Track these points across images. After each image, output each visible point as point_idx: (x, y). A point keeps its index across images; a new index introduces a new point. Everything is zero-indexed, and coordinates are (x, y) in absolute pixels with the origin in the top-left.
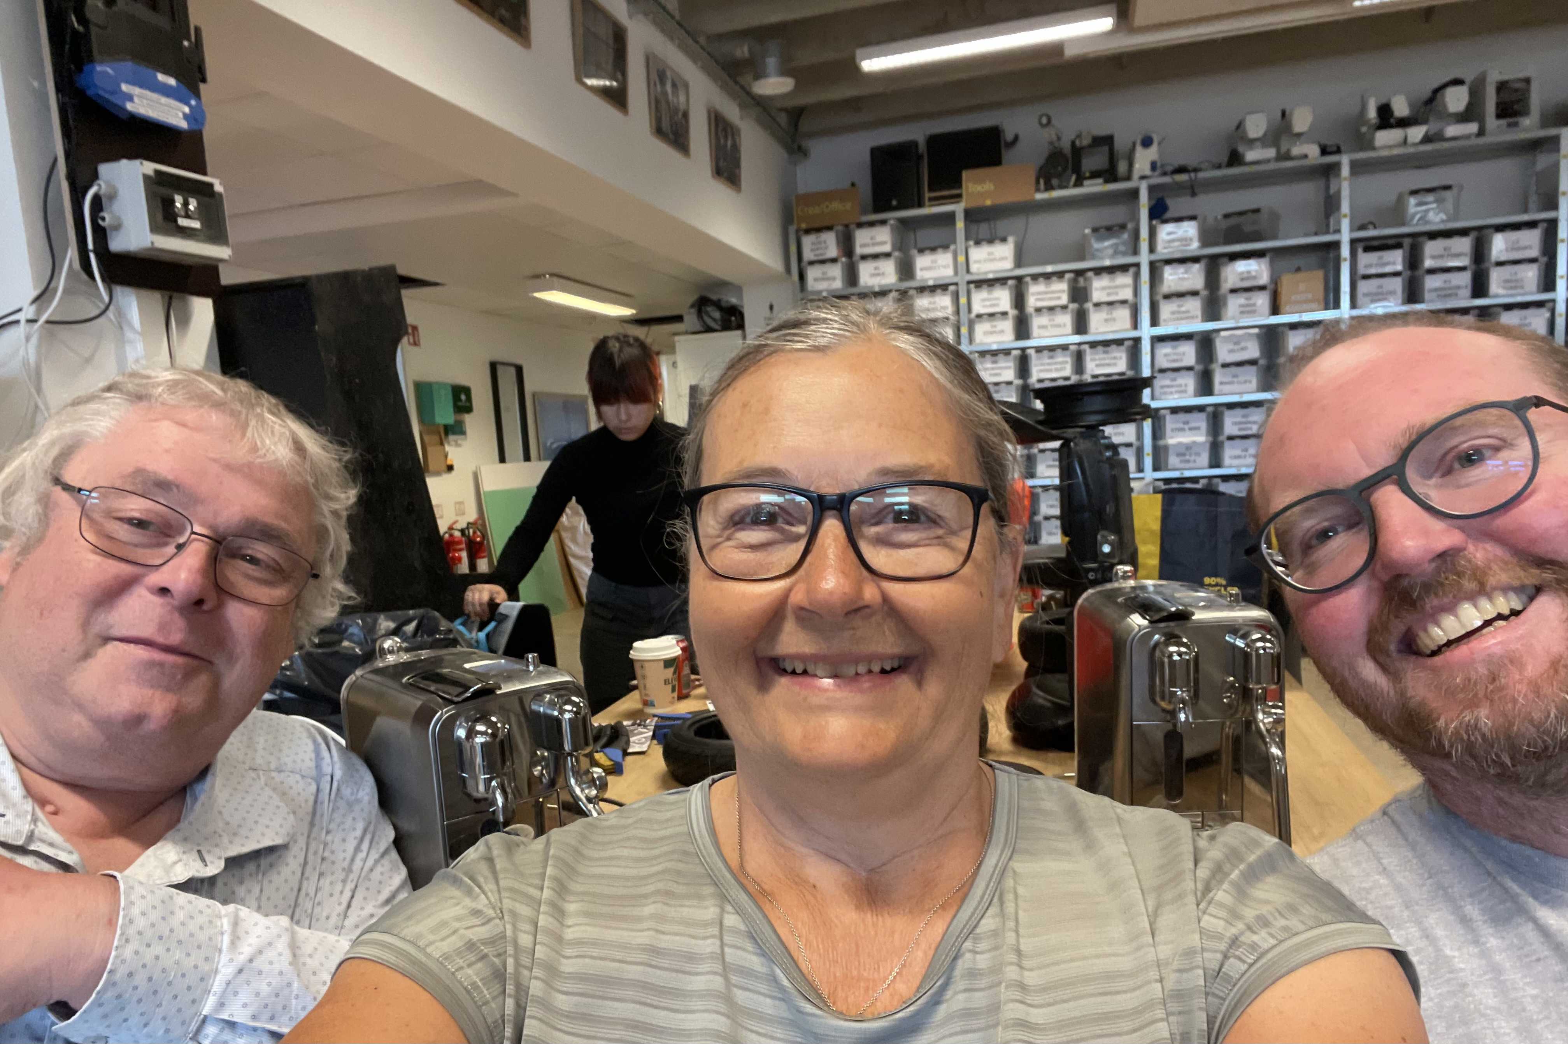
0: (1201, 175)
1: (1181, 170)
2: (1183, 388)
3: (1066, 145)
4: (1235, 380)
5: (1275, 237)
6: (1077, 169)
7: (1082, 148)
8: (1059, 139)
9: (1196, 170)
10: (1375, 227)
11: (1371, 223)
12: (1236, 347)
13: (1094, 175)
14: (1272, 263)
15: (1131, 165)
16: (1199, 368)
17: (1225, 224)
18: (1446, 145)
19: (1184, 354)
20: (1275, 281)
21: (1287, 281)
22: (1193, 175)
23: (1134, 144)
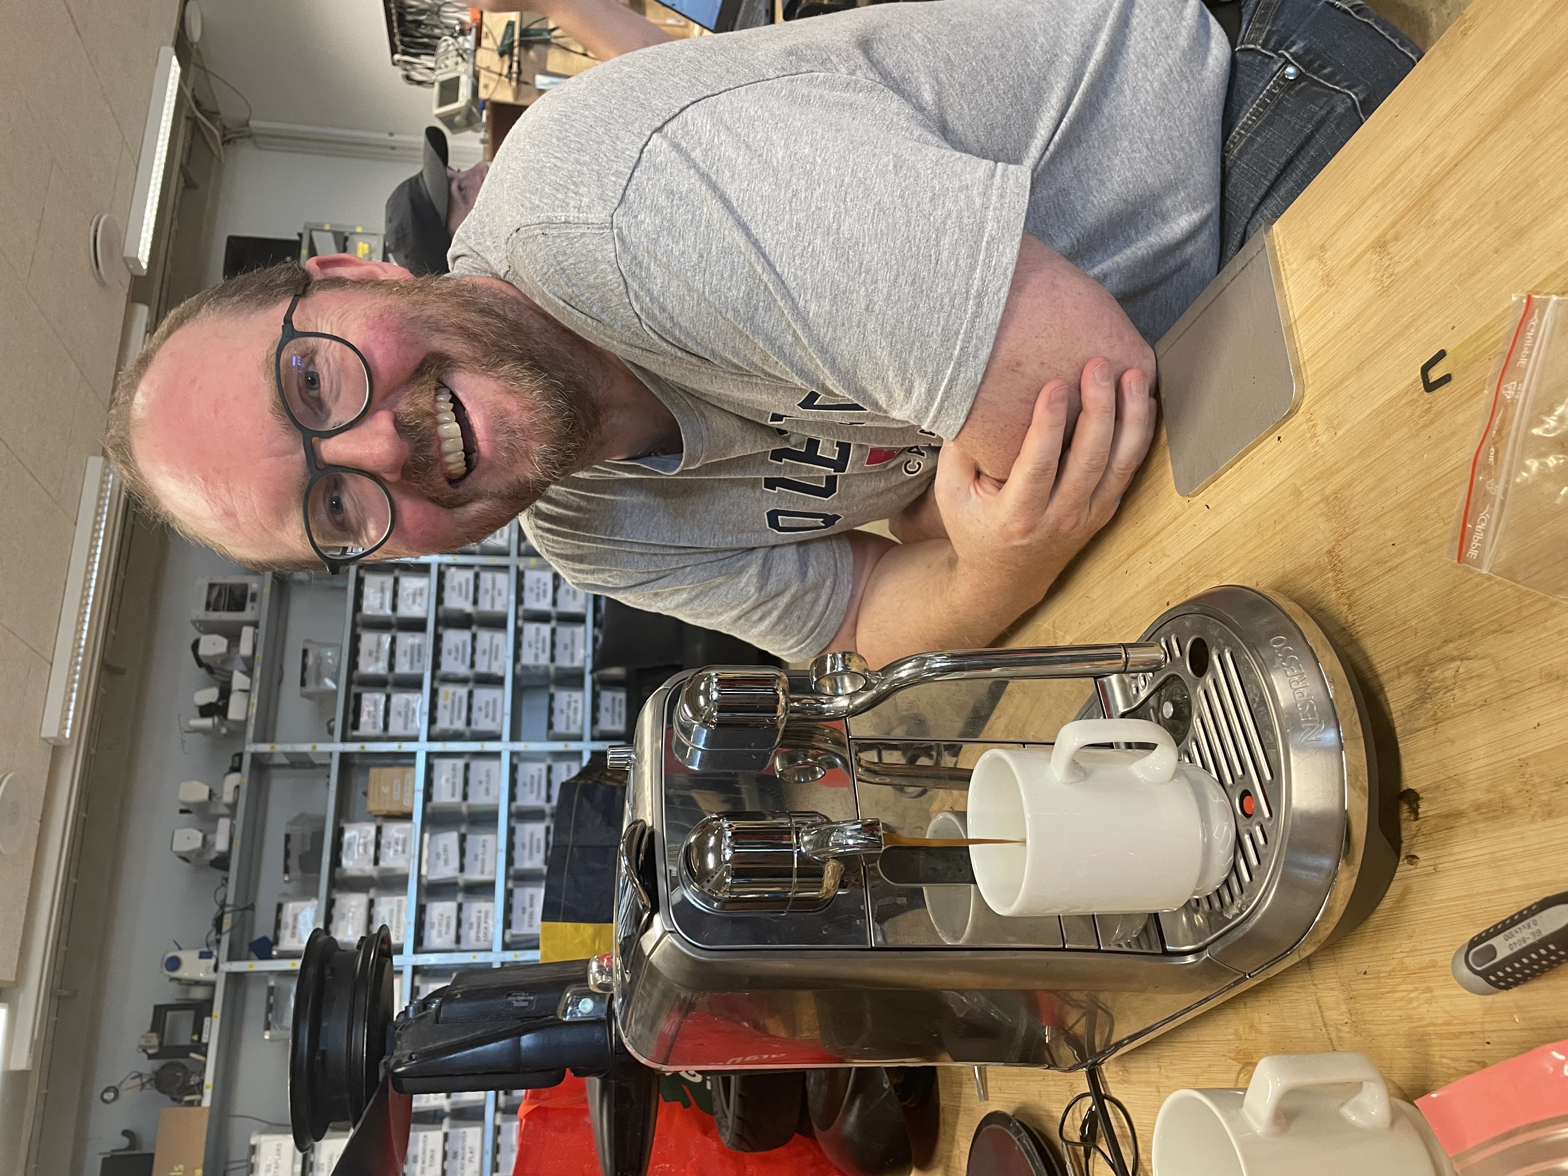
0: (230, 900)
1: (218, 923)
2: (483, 915)
3: (149, 1067)
4: (480, 857)
5: (323, 819)
6: (184, 1051)
7: (161, 1044)
8: (140, 1076)
9: (223, 905)
10: (333, 720)
11: (329, 723)
12: (442, 857)
13: (198, 1029)
14: (351, 820)
15: (197, 983)
16: (460, 897)
17: (296, 871)
18: (259, 655)
19: (442, 915)
20: (373, 817)
21: (375, 805)
22: (227, 909)
23: (172, 979)
